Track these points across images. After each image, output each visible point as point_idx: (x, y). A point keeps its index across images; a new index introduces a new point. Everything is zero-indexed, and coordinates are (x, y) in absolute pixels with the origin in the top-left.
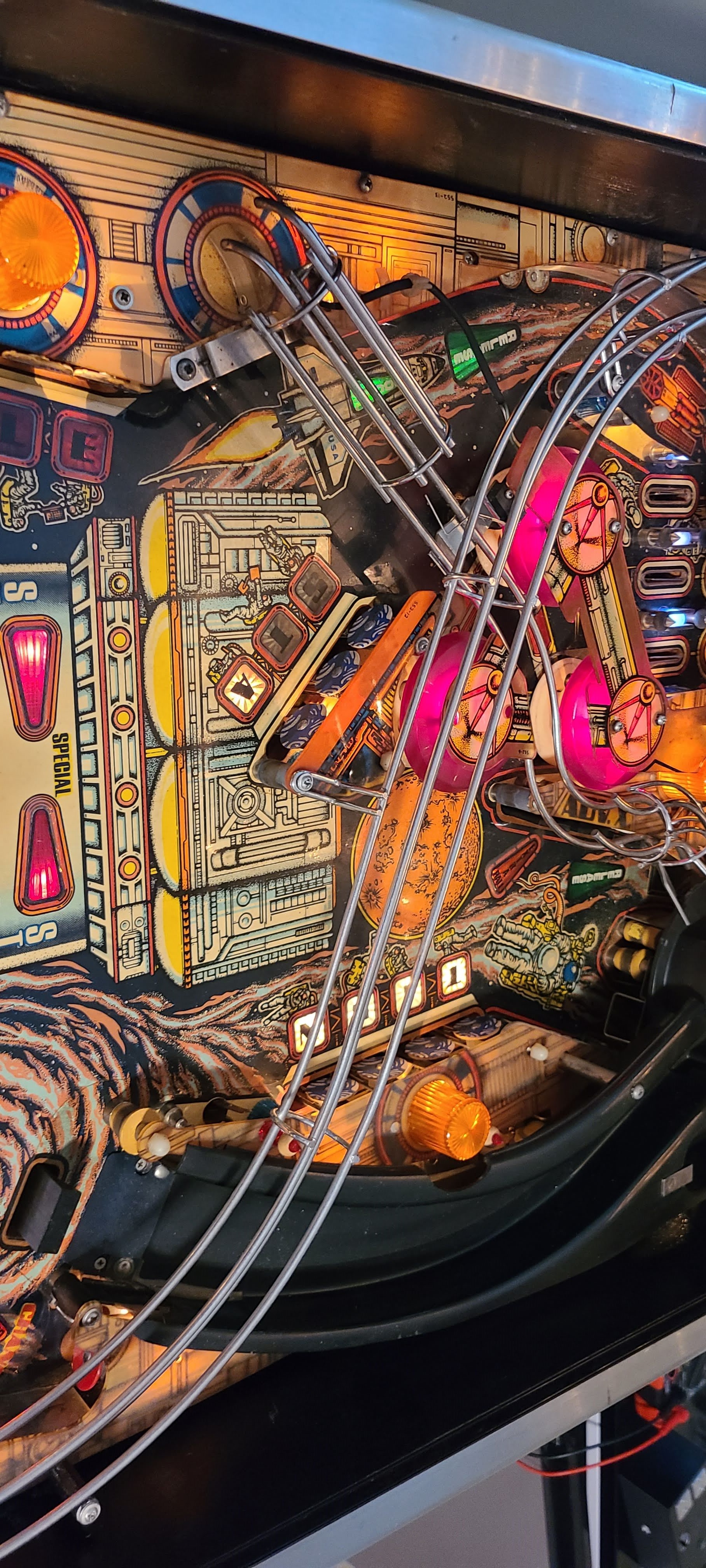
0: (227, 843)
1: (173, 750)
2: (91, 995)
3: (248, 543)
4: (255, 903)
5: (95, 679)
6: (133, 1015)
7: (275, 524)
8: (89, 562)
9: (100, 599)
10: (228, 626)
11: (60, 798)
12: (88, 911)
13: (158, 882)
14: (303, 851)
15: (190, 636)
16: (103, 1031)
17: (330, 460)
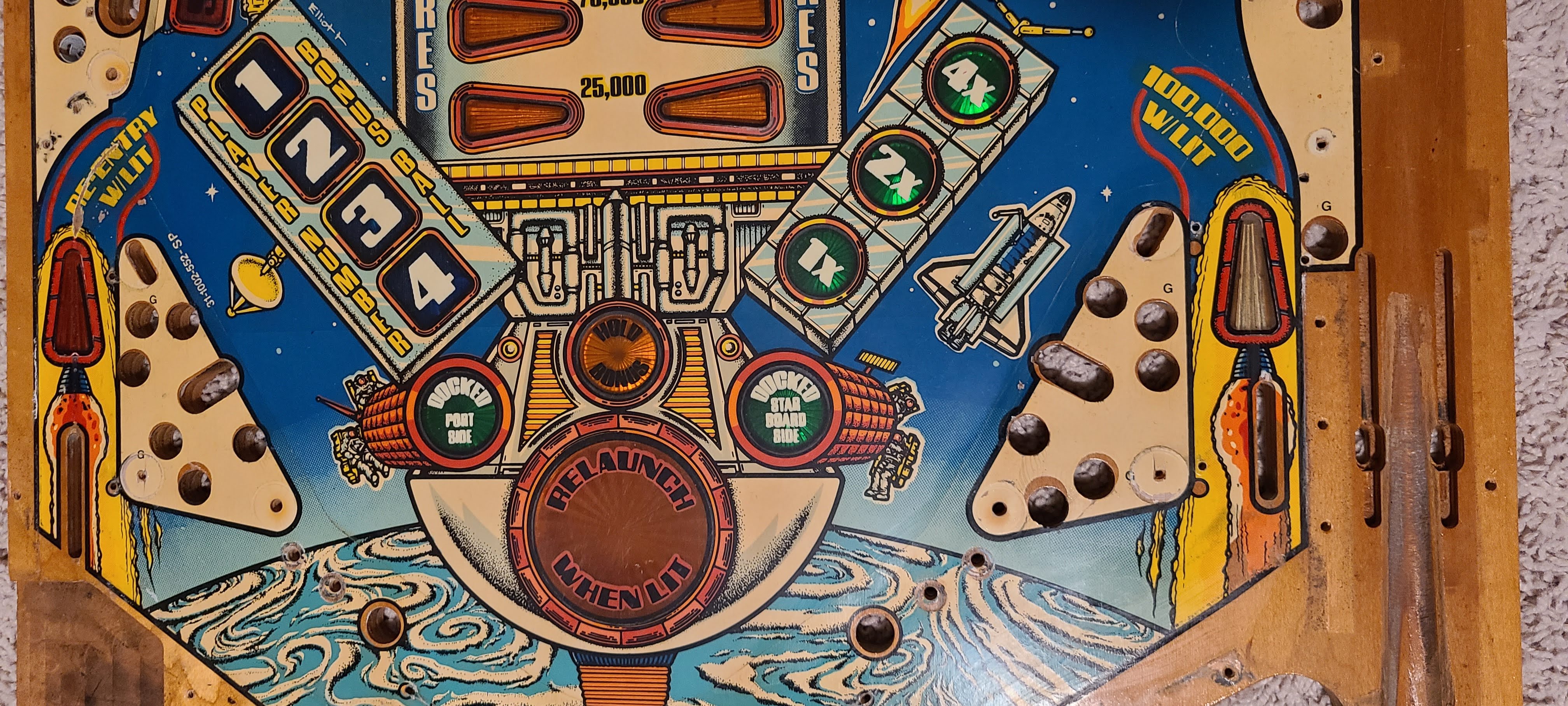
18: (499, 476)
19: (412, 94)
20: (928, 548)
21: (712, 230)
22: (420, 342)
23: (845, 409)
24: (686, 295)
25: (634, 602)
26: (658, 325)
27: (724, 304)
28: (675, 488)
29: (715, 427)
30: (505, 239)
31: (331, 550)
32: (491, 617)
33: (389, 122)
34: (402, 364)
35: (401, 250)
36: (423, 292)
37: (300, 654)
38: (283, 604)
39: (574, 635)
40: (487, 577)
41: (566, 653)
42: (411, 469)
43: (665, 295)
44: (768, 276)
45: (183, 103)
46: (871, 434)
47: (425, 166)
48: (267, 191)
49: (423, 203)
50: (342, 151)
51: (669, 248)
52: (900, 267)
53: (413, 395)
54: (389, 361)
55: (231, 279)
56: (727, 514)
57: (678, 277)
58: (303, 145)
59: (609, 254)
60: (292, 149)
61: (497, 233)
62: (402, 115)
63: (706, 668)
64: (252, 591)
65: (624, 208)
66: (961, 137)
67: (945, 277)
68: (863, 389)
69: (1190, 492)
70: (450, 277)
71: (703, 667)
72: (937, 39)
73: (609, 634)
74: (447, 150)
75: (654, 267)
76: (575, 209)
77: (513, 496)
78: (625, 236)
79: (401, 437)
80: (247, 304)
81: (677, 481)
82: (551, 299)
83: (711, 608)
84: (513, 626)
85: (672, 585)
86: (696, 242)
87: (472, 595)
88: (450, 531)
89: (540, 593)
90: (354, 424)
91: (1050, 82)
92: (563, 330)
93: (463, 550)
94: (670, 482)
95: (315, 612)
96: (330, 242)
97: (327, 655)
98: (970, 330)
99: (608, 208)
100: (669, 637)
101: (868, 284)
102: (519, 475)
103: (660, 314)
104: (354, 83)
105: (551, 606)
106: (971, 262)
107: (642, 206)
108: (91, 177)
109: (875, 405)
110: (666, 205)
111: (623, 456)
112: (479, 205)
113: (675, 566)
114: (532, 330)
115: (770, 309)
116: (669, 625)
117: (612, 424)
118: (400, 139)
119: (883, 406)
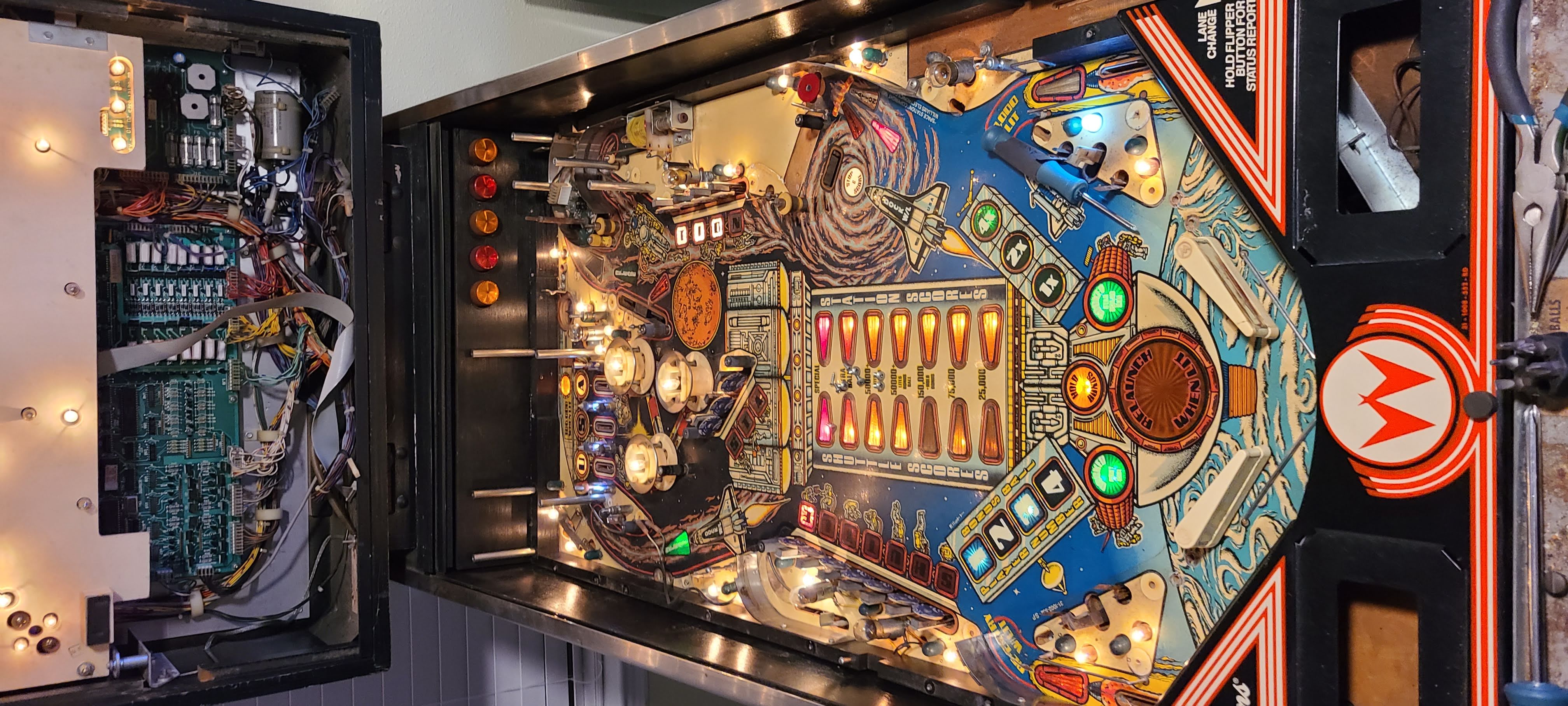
0: (765, 329)
1: (782, 378)
2: (811, 267)
3: (757, 468)
4: (755, 296)
5: (806, 415)
6: (798, 253)
7: (748, 475)
8: (807, 467)
9: (804, 451)
10: (763, 431)
11: (818, 364)
12: (811, 308)
13: (788, 315)
14: (738, 318)
15: (775, 430)
16: (807, 248)
17: (730, 501)
18: (1137, 455)
19: (982, 482)
20: (1169, 226)
21: (1035, 339)
22: (1078, 492)
23: (1108, 272)
24: (1060, 352)
25: (1196, 384)
26: (1072, 367)
27: (1063, 332)
28: (1142, 360)
29: (1115, 338)
30: (1036, 442)
31: (1173, 556)
32: (1205, 467)
33: (992, 495)
34: (1087, 503)
35: (1041, 496)
36: (1057, 487)
37: (1227, 585)
38: (1201, 591)
39: (1213, 419)
40: (1185, 467)
41: (1223, 424)
42: (1134, 504)
43: (1060, 363)
44: (1054, 311)
45: (983, 599)
46: (1119, 258)
47: (1008, 479)
48: (1017, 562)
49: (1022, 482)
50: (1002, 520)
51: (1042, 360)
52: (1051, 248)
53: (1100, 498)
54: (1086, 509)
55: (1051, 590)
56: (1154, 332)
57: (1052, 356)
58: (999, 540)
59: (1044, 390)
60: (1001, 546)
61: (1035, 446)
62: (989, 488)
63: (1229, 344)
64: (1195, 608)
65: (1026, 381)
66: (1005, 224)
67: (1056, 226)
68: (1100, 263)
69: (1146, 100)
70: (1051, 472)
71: (1229, 345)
72: (972, 237)
73: (1213, 399)
74: (1002, 468)
75: (1049, 367)
76: (1026, 406)
77: (1146, 448)
78: (1036, 382)
79: (1119, 508)
80: (1062, 583)
81: (1139, 358)
82: (1061, 420)
83: (1199, 341)
84: (1209, 454)
85: (1187, 363)
86: (1040, 347)
87: (1194, 477)
88: (1163, 485)
89: (1192, 437)
90: (1114, 533)
91: (988, 186)
92: (1074, 415)
93: (1172, 479)
94: (1139, 362)
95: (1205, 572)
96: (1037, 533)
97: (1227, 568)
98: (1077, 213)
99: (1026, 389)
100: (1214, 365)
101: (1058, 263)
102: (1137, 444)
103: (1068, 366)
104: (977, 510)
105: (1200, 431)
106: (1051, 214)
107: (1027, 372)
108: (1010, 656)
109: (1107, 257)
110: (1026, 361)
111: (1128, 387)
112: (1024, 454)
113: (1179, 360)
114: (1073, 431)
115: (1066, 310)
116: (1207, 364)
117: (1113, 391)
118: (998, 491)
119: (1107, 252)
